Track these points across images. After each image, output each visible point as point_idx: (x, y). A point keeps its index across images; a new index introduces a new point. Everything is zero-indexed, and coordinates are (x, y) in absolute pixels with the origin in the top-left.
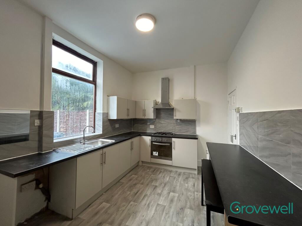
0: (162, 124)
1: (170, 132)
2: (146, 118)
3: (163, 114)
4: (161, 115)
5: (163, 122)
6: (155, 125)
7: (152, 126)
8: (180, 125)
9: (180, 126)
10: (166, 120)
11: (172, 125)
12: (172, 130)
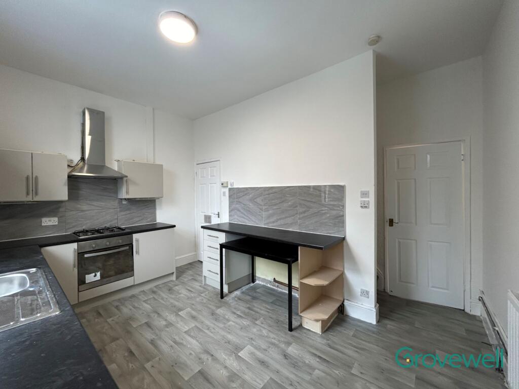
0: (83, 211)
1: (108, 225)
2: (37, 199)
3: (85, 191)
4: (81, 192)
5: (85, 207)
6: (61, 217)
7: (50, 221)
8: (129, 209)
9: (128, 212)
10: (95, 203)
11: (112, 210)
12: (111, 221)
